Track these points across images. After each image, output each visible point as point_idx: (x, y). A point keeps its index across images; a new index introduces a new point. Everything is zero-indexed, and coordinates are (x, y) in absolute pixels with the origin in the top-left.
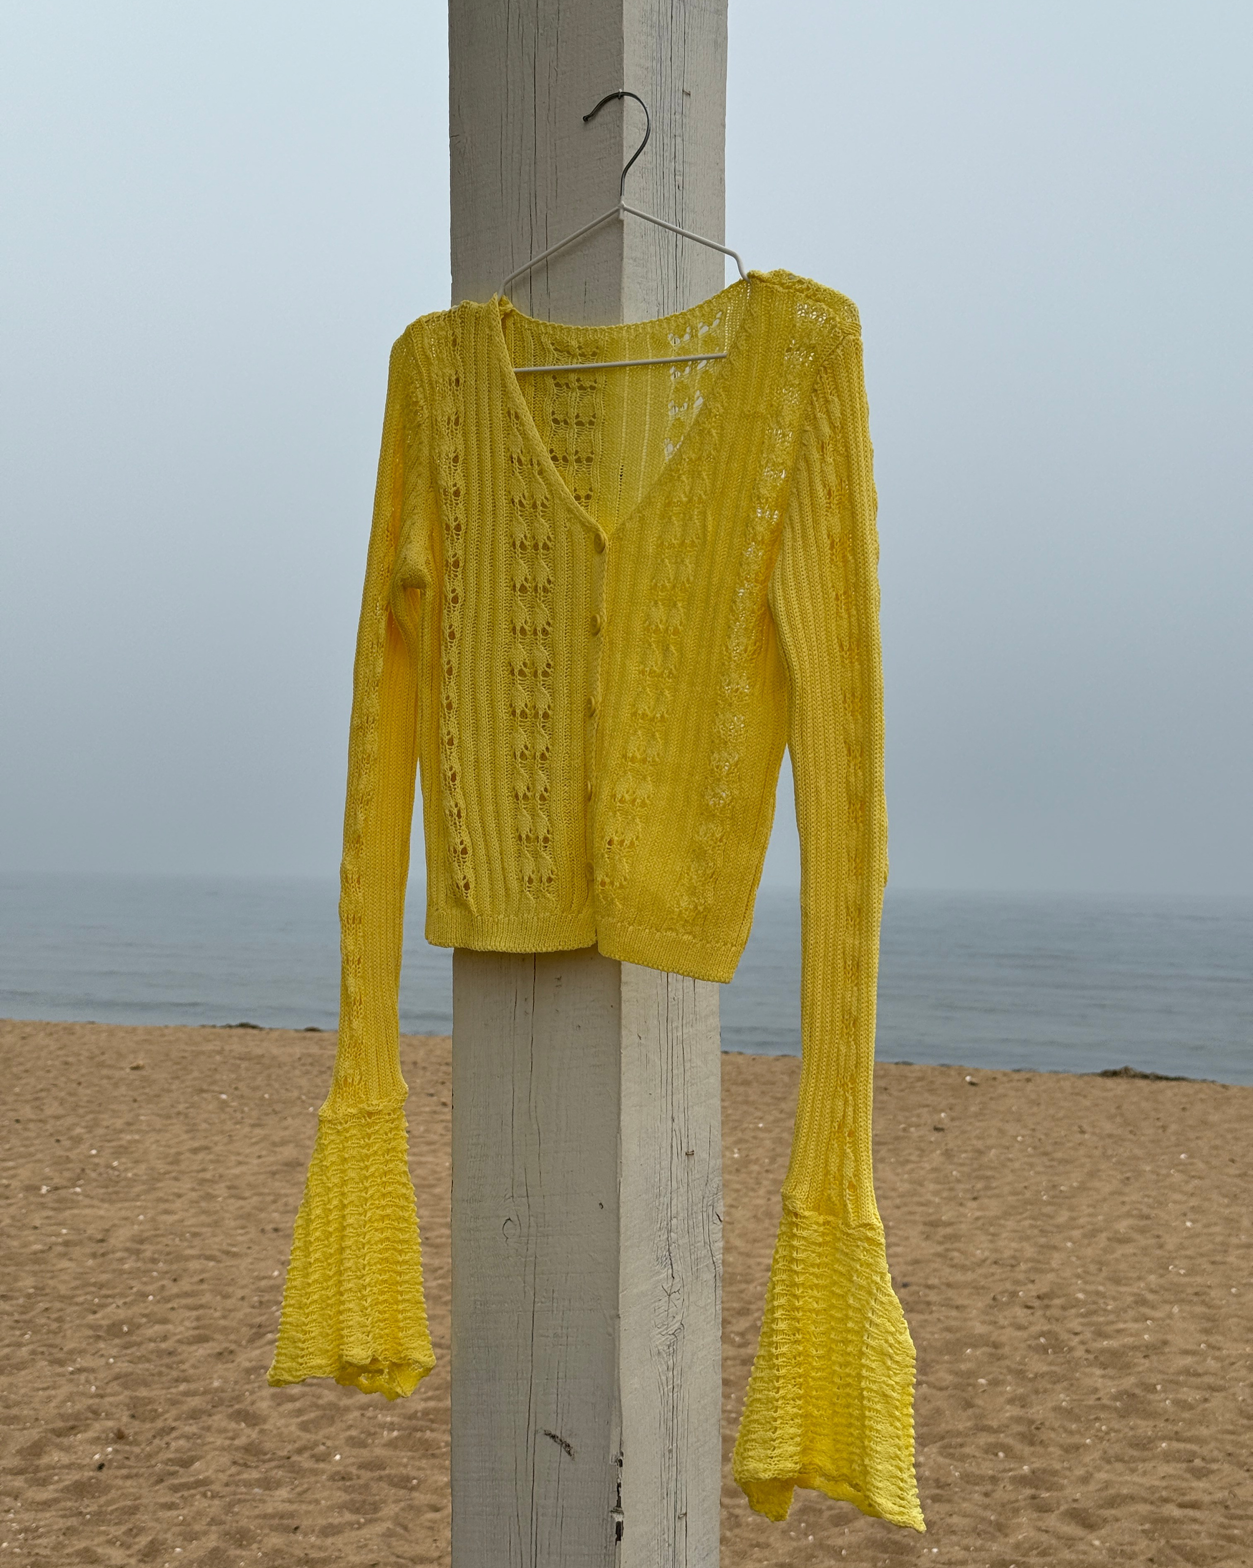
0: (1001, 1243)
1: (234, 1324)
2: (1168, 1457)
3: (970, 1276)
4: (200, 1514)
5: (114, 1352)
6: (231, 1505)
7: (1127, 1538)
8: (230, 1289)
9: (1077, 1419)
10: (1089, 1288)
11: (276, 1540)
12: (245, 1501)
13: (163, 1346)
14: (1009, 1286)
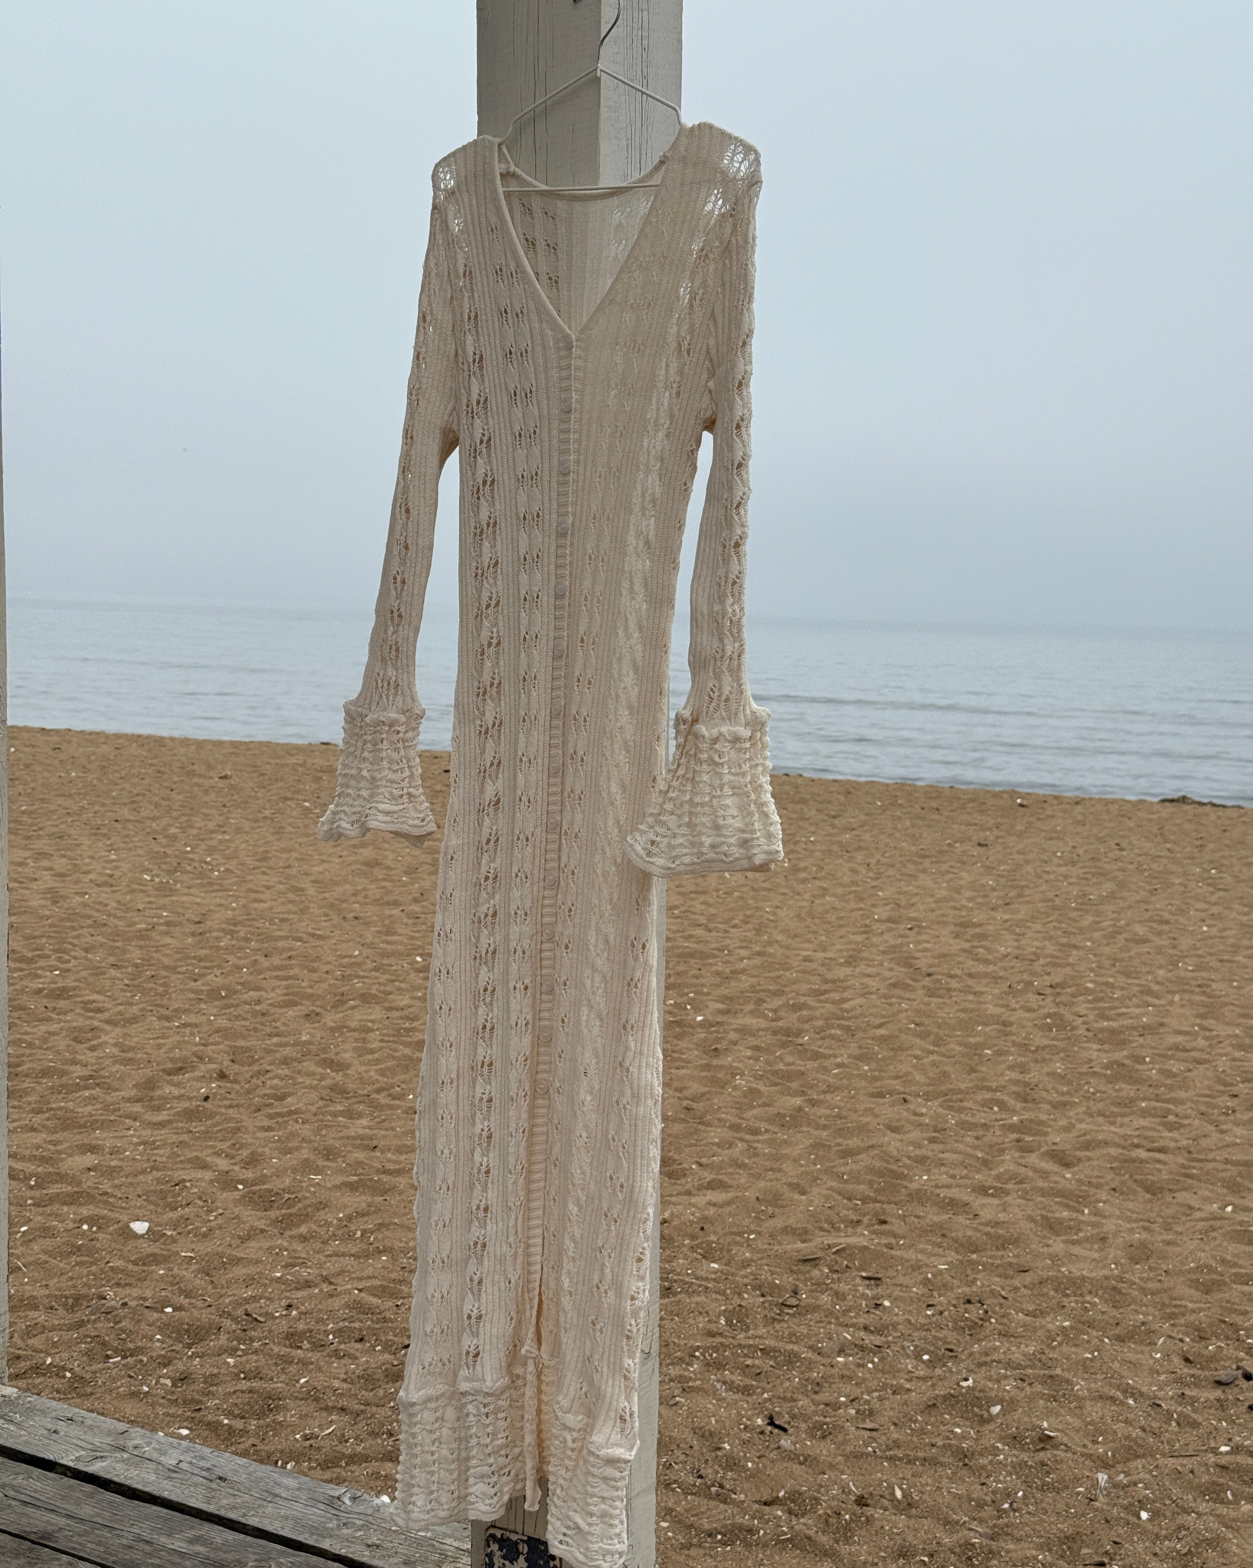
0: (1023, 942)
1: (320, 992)
2: (1145, 1113)
3: (991, 968)
4: (292, 1135)
5: (215, 1011)
6: (319, 1129)
7: (1096, 1173)
8: (316, 965)
9: (1070, 1083)
10: (1099, 979)
11: (359, 1155)
12: (331, 1126)
13: (257, 1008)
14: (1025, 976)
